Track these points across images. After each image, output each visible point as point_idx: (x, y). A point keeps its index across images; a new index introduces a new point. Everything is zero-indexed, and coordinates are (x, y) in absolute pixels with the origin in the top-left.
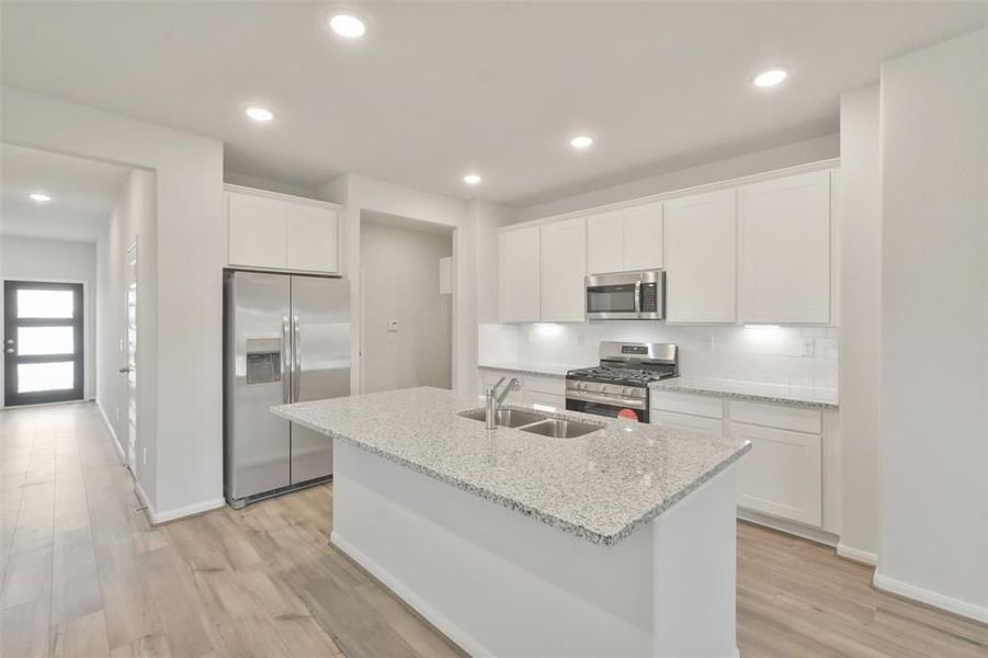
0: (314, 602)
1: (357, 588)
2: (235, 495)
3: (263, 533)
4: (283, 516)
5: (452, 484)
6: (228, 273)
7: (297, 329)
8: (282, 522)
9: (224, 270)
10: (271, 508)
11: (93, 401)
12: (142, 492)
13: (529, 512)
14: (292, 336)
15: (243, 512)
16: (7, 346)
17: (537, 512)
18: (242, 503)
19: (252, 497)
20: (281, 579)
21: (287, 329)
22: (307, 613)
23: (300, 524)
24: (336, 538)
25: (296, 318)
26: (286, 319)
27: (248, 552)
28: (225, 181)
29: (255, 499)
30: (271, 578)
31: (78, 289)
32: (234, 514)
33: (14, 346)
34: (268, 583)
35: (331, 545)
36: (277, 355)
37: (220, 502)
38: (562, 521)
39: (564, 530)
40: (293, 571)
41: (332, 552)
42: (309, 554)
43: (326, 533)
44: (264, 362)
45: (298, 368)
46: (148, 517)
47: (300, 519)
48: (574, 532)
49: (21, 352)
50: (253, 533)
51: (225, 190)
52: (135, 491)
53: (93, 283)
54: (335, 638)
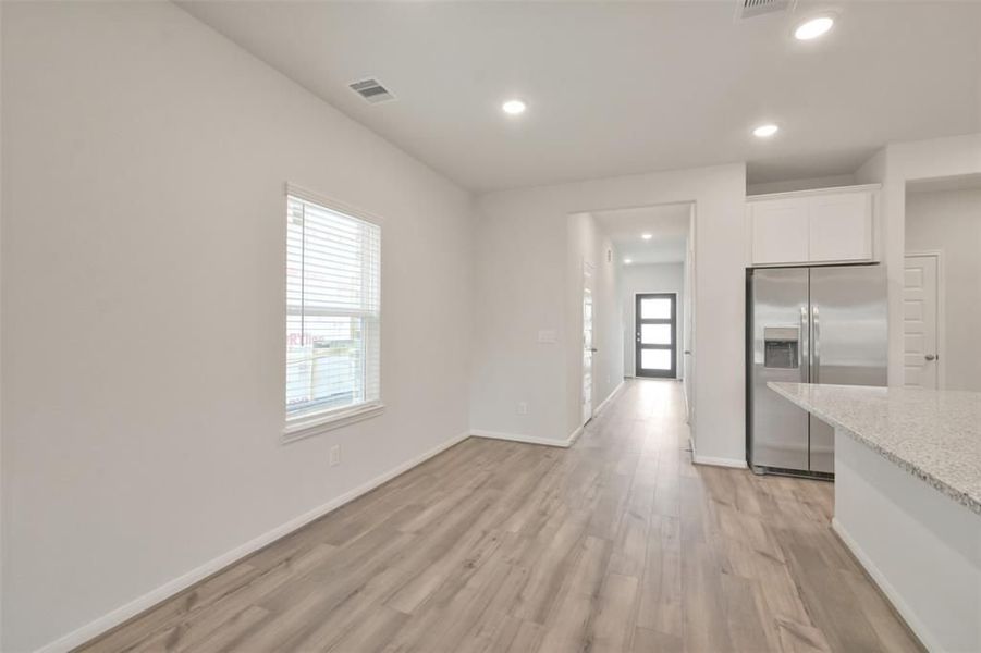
0: (793, 557)
1: (843, 571)
2: (755, 462)
3: (770, 498)
4: (793, 492)
5: (871, 448)
6: (749, 271)
7: (816, 321)
8: (791, 496)
9: (747, 269)
10: (786, 484)
11: (681, 380)
12: (692, 442)
13: (925, 477)
14: (811, 328)
15: (761, 478)
16: (637, 337)
17: (931, 478)
18: (760, 471)
19: (771, 469)
20: (771, 531)
21: (805, 321)
22: (783, 561)
23: (807, 503)
24: (836, 524)
25: (815, 310)
26: (804, 311)
27: (754, 504)
28: (748, 193)
29: (772, 471)
30: (763, 526)
31: (673, 297)
32: (753, 477)
33: (640, 337)
34: (759, 526)
35: (831, 529)
36: (794, 343)
37: (743, 464)
38: (950, 488)
39: (952, 496)
40: (784, 531)
41: (829, 535)
42: (806, 527)
43: (830, 518)
44: (782, 349)
45: (817, 360)
46: (692, 458)
47: (810, 501)
48: (960, 500)
49: (644, 342)
50: (762, 495)
51: (748, 201)
52: (690, 441)
53: (682, 293)
54: (799, 588)
